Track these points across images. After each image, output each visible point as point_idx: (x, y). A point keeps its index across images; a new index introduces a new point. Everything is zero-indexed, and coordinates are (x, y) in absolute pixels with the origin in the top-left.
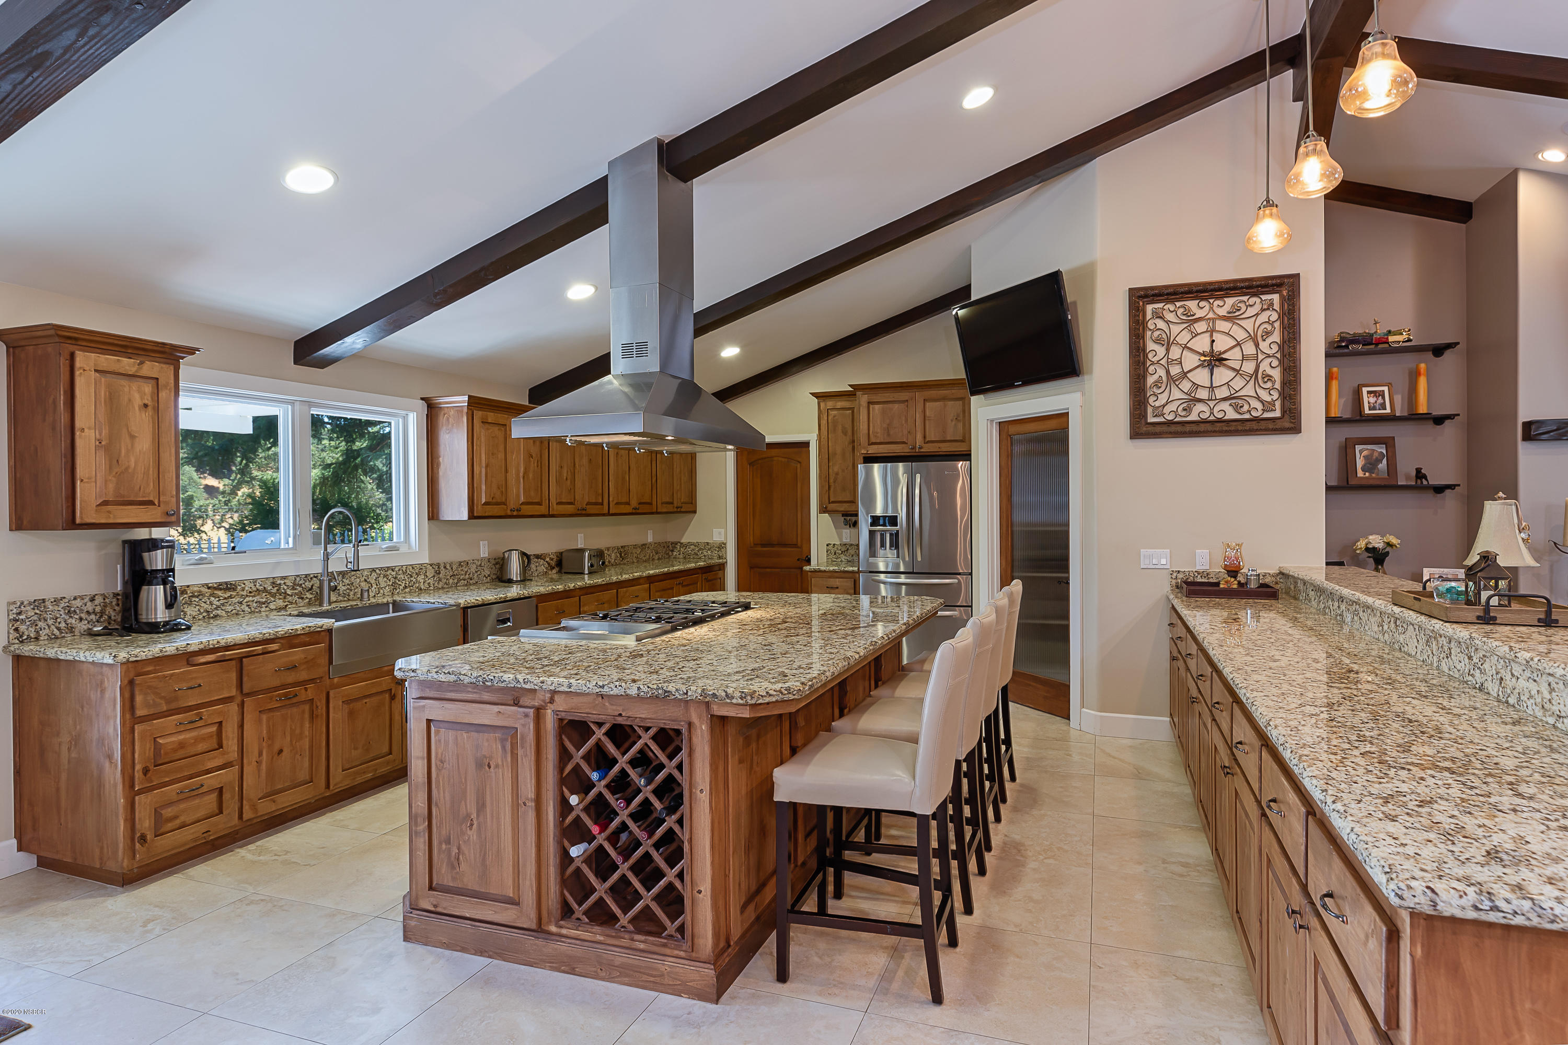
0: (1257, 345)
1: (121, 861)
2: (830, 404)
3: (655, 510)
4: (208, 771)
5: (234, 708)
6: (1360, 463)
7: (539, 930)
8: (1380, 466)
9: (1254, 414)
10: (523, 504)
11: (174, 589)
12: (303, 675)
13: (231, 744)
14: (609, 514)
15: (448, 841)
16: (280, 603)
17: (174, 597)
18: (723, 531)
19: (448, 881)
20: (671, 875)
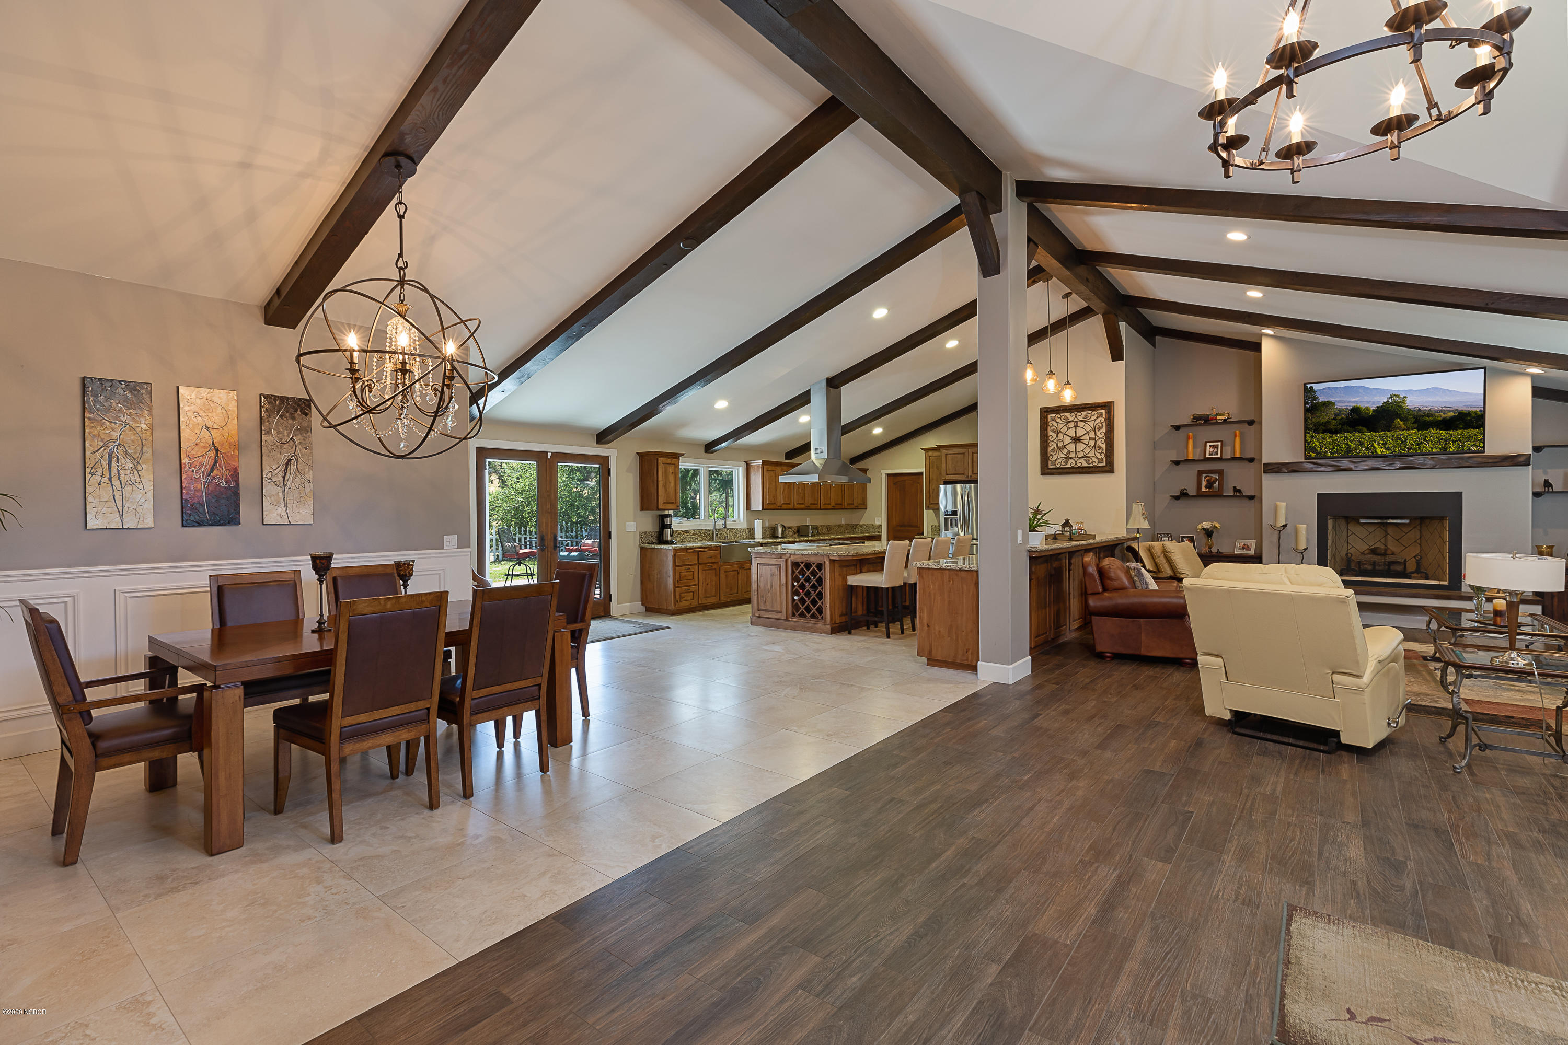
0: (1095, 433)
1: (672, 607)
2: (930, 453)
3: (843, 507)
4: (691, 586)
5: (697, 566)
6: (1204, 483)
7: (787, 619)
8: (1215, 485)
9: (1095, 464)
10: (783, 504)
11: (673, 530)
12: (714, 561)
13: (696, 578)
14: (820, 509)
15: (763, 597)
16: (701, 539)
17: (673, 533)
18: (880, 518)
19: (763, 608)
20: (820, 603)
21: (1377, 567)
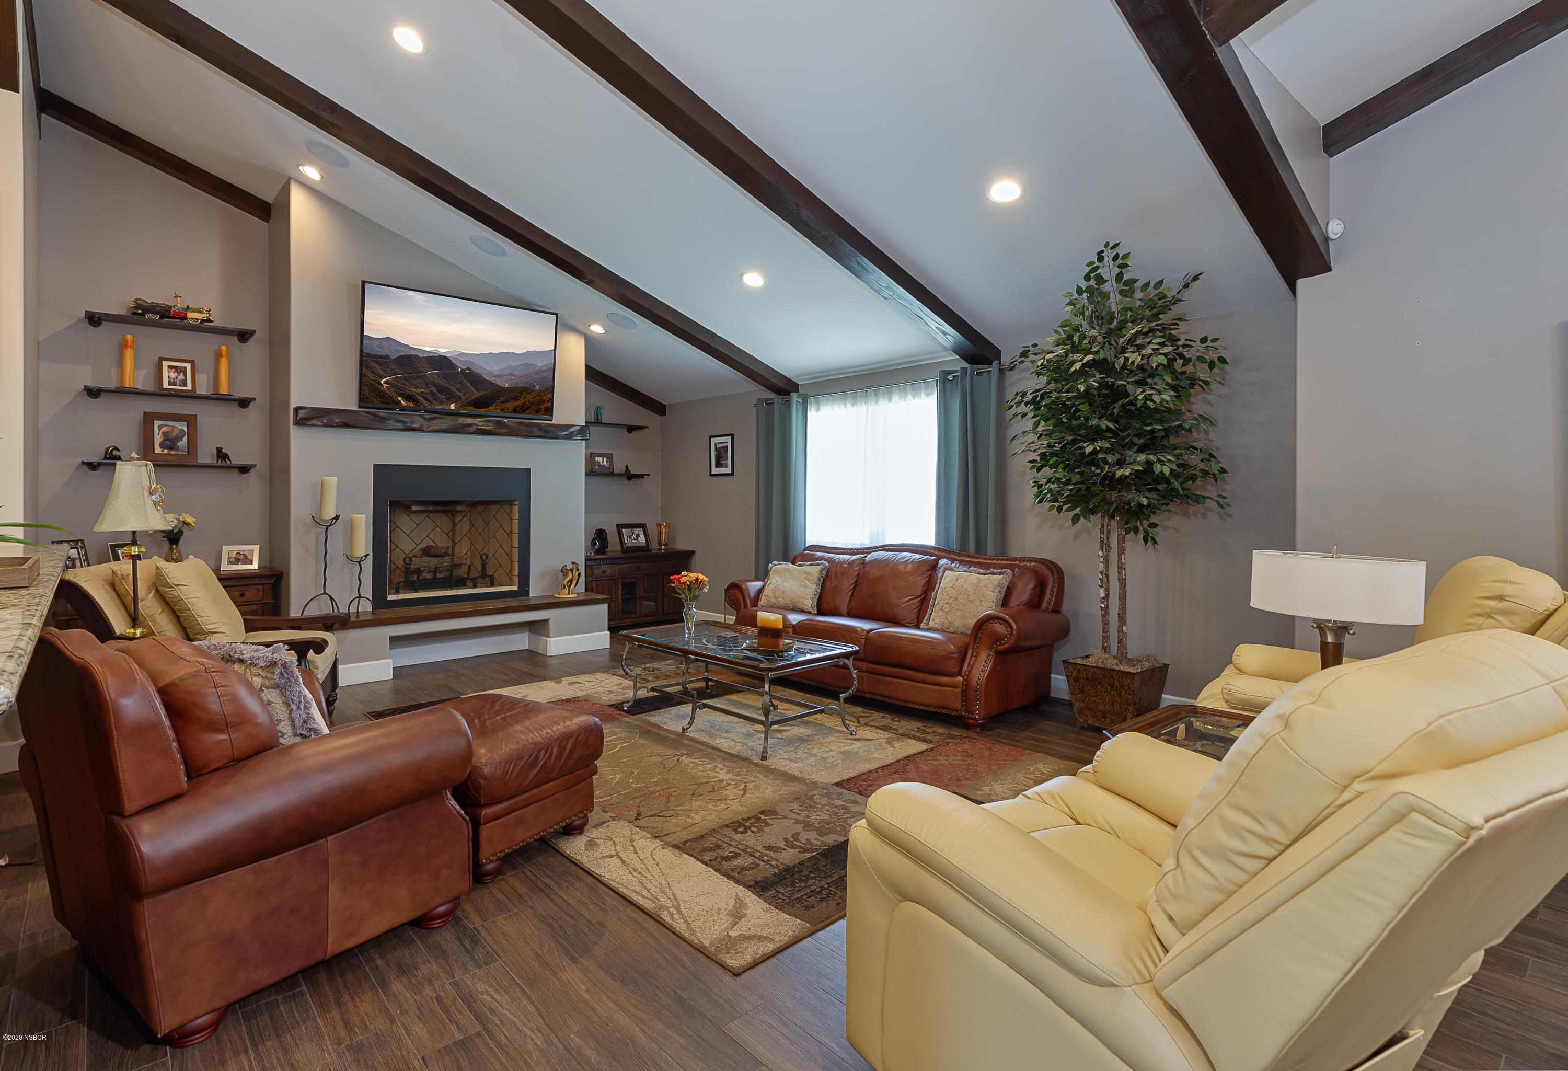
21: (438, 575)
